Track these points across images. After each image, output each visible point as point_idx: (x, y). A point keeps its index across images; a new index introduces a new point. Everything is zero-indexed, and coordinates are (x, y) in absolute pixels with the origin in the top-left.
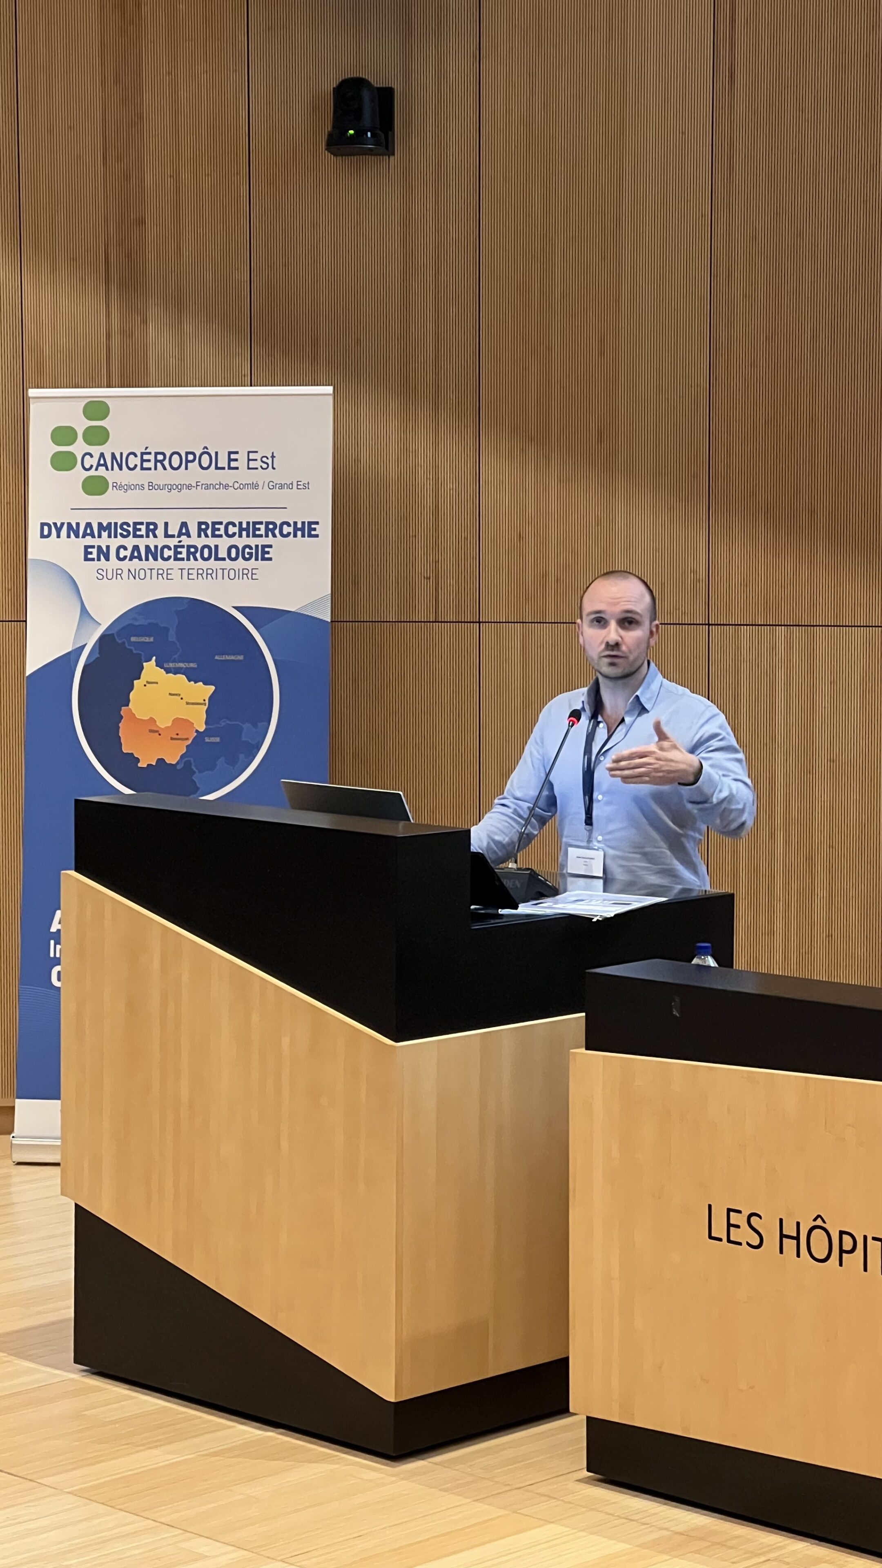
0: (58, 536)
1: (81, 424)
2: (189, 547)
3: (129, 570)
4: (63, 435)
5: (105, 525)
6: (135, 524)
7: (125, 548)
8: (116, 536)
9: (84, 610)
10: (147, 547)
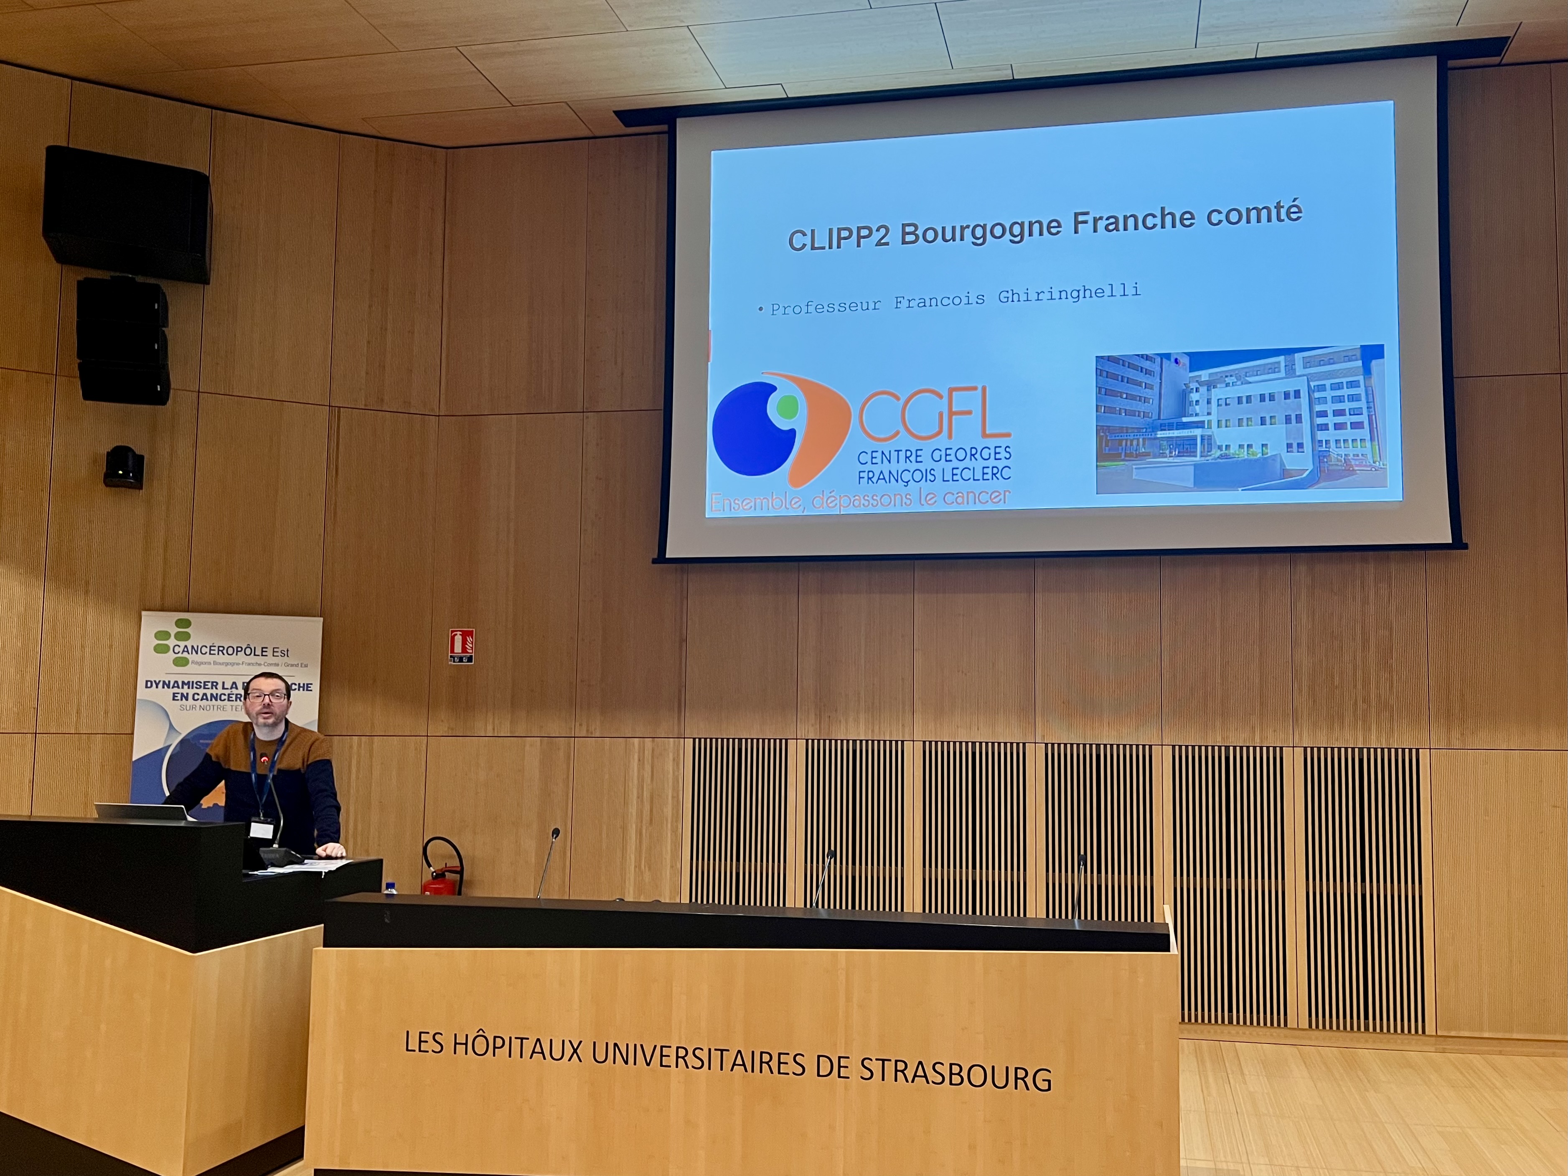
0: (157, 687)
1: (174, 630)
2: (237, 695)
3: (200, 706)
4: (163, 635)
5: (186, 682)
6: (205, 682)
7: (198, 694)
8: (192, 688)
9: (171, 724)
10: (212, 695)
